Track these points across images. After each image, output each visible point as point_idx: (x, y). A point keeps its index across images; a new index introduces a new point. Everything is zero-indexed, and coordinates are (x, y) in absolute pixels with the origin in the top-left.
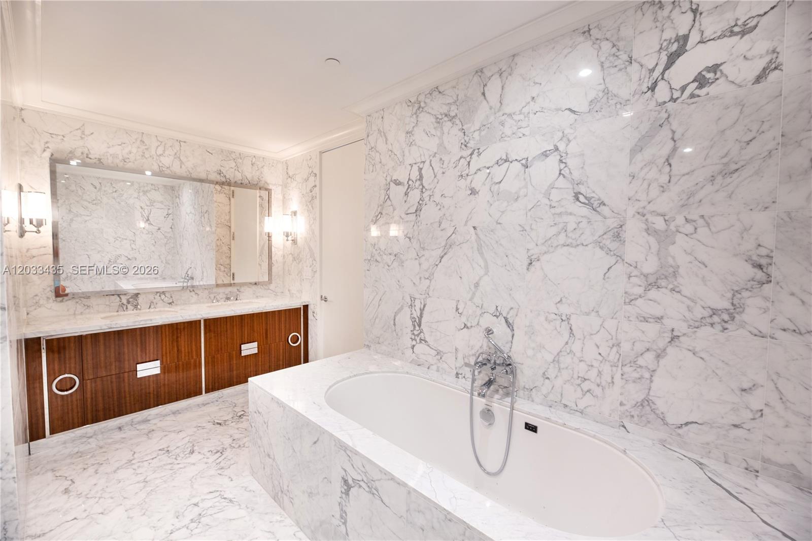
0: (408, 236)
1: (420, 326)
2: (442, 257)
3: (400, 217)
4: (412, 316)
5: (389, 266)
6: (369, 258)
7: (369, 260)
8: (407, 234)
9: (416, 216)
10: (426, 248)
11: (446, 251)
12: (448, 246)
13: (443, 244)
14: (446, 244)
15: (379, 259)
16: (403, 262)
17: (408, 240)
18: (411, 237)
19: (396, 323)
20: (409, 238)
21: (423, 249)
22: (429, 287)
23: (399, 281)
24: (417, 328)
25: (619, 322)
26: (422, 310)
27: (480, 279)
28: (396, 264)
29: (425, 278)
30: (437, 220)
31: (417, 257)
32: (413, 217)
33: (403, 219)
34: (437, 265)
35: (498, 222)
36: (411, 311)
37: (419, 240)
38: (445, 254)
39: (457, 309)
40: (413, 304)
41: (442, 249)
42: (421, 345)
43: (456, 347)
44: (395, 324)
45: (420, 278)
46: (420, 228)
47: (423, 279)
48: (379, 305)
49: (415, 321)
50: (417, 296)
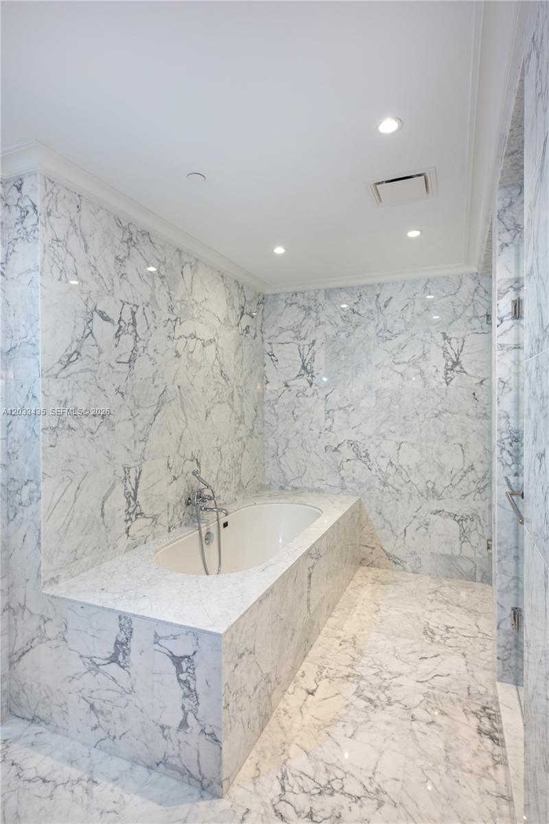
0: (120, 390)
1: (135, 499)
2: (156, 415)
3: (110, 364)
4: (126, 491)
5: (92, 433)
6: (54, 425)
7: (54, 429)
8: (119, 388)
9: (130, 367)
10: (141, 405)
11: (159, 409)
12: (160, 403)
13: (156, 401)
14: (159, 401)
15: (74, 424)
16: (113, 425)
17: (120, 395)
18: (124, 391)
19: (105, 512)
20: (122, 394)
21: (138, 407)
22: (144, 450)
23: (108, 452)
24: (133, 503)
25: (234, 444)
26: (137, 480)
27: (183, 432)
28: (103, 429)
29: (140, 441)
30: (151, 376)
31: (131, 417)
32: (125, 368)
33: (113, 368)
34: (151, 424)
36: (125, 486)
37: (133, 396)
38: (159, 411)
39: (168, 464)
40: (127, 476)
41: (156, 407)
42: (138, 520)
43: (168, 502)
44: (103, 515)
45: (135, 442)
46: (134, 382)
47: (138, 442)
48: (76, 498)
49: (130, 496)
50: (132, 464)
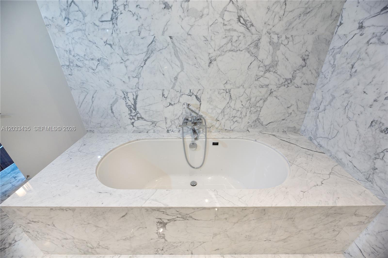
0: (108, 42)
1: (135, 109)
2: (146, 60)
3: (94, 24)
4: (127, 104)
5: (93, 70)
6: (68, 64)
7: (68, 66)
8: (106, 41)
9: (113, 24)
10: (129, 53)
11: (148, 56)
12: (150, 52)
13: (145, 50)
14: (148, 50)
15: (79, 64)
16: (108, 66)
17: (109, 46)
18: (112, 43)
19: (114, 111)
20: (110, 45)
21: (127, 54)
22: (138, 83)
23: (108, 81)
24: (134, 111)
25: (252, 89)
26: (135, 100)
27: (178, 74)
28: (100, 68)
29: (134, 77)
30: (136, 29)
31: (122, 61)
32: (109, 25)
33: (98, 26)
34: (142, 67)
35: (189, 33)
36: (126, 101)
37: (120, 46)
38: (148, 58)
39: (163, 95)
40: (126, 97)
41: (144, 54)
42: (139, 121)
43: (165, 117)
44: (112, 112)
45: (129, 77)
46: (120, 35)
47: (131, 78)
48: (93, 102)
49: (131, 107)
50: (129, 90)
